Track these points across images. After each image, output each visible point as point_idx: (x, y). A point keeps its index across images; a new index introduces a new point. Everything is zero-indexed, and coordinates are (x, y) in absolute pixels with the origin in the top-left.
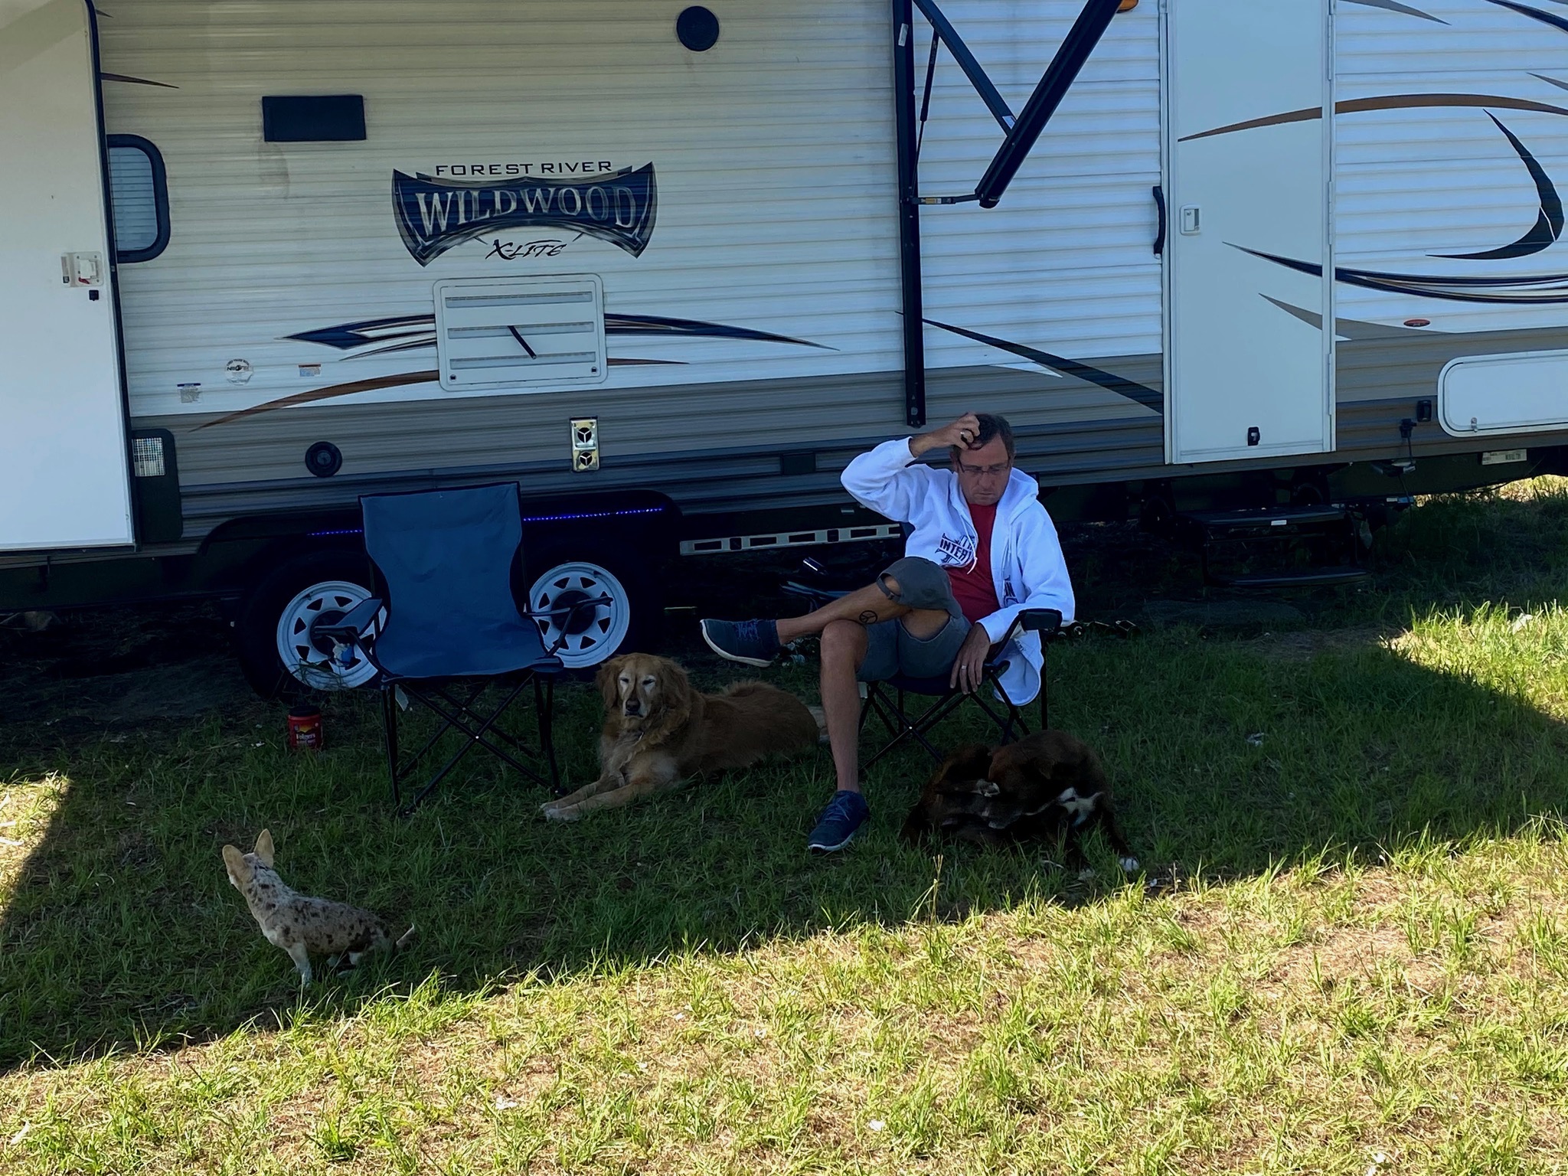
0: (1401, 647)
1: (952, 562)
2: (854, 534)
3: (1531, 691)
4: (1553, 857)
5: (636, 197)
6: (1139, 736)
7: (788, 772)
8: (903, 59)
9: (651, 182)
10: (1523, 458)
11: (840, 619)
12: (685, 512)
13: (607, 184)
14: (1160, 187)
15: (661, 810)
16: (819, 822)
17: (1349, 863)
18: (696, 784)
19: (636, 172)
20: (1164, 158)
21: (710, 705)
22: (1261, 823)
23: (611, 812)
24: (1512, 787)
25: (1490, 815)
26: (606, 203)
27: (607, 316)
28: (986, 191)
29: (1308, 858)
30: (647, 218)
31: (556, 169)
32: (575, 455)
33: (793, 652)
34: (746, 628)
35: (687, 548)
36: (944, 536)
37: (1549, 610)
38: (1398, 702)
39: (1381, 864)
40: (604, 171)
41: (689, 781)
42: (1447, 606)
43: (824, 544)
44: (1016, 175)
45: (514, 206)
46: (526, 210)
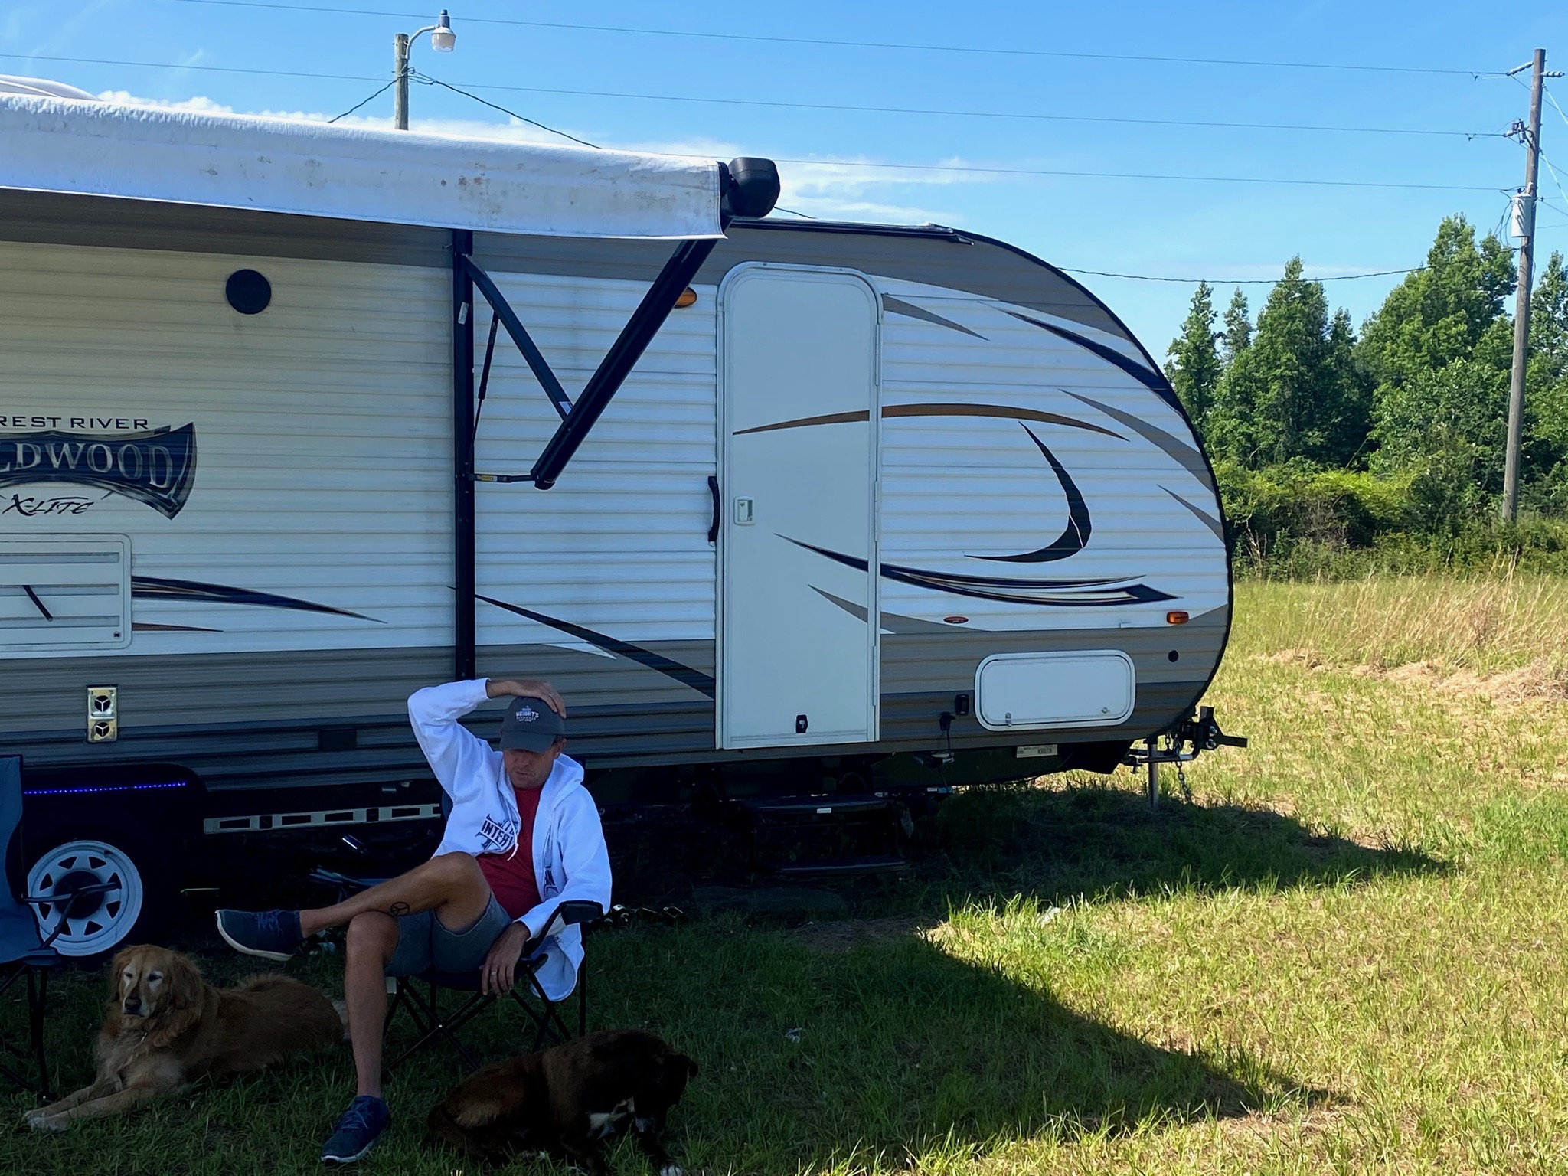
0: (937, 939)
1: (492, 848)
2: (395, 813)
3: (1056, 986)
4: (1071, 1159)
5: (173, 457)
6: (678, 1031)
7: (306, 1074)
8: (463, 337)
9: (191, 442)
10: (1055, 752)
11: (369, 910)
12: (210, 789)
13: (142, 442)
14: (715, 478)
15: (161, 1118)
16: (336, 1130)
17: (876, 1167)
18: (202, 1089)
19: (175, 432)
20: (720, 450)
21: (225, 1002)
22: (793, 1125)
23: (102, 1121)
24: (1035, 1085)
25: (1013, 1114)
26: (140, 461)
27: (134, 579)
28: (542, 474)
29: (837, 1163)
30: (184, 479)
31: (87, 424)
32: (91, 725)
33: (323, 940)
34: (267, 919)
35: (211, 826)
36: (488, 817)
37: (1076, 903)
38: (931, 996)
39: (907, 1167)
40: (140, 428)
41: (195, 1085)
42: (981, 897)
43: (362, 824)
44: (573, 457)
45: (37, 460)
46: (51, 464)
